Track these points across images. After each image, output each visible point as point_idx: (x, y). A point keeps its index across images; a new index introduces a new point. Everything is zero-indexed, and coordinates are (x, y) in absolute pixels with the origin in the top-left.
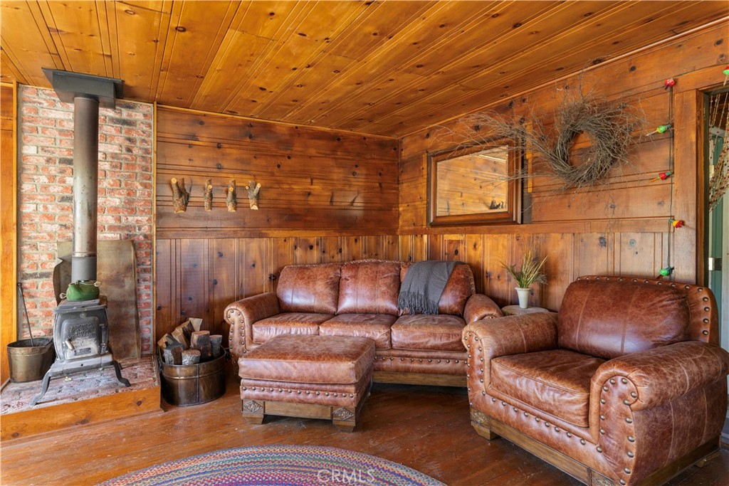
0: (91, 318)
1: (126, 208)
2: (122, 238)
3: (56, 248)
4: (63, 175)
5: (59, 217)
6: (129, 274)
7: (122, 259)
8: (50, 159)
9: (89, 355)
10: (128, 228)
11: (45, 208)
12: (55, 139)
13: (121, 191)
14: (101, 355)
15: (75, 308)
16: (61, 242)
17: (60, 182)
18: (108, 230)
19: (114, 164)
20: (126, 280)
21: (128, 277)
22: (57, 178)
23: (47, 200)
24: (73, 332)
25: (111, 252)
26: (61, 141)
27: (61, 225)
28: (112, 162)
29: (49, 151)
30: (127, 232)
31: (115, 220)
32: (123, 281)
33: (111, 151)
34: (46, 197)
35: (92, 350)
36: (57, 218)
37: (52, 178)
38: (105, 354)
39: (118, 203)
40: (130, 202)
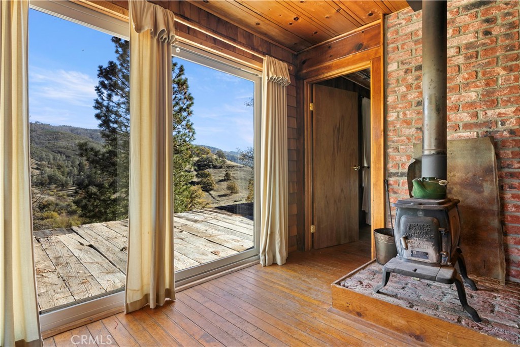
0: (429, 219)
1: (485, 101)
2: (480, 136)
3: (413, 150)
4: (419, 81)
5: (416, 121)
6: (488, 178)
7: (479, 160)
8: (408, 69)
9: (426, 261)
10: (487, 124)
11: (405, 114)
12: (411, 50)
13: (478, 83)
14: (441, 266)
15: (412, 204)
16: (417, 144)
17: (416, 88)
18: (463, 128)
19: (469, 55)
20: (485, 184)
21: (487, 181)
22: (414, 86)
23: (406, 107)
24: (410, 229)
25: (466, 152)
26: (416, 50)
27: (417, 128)
28: (466, 54)
29: (406, 63)
30: (485, 129)
31: (471, 116)
32: (481, 186)
33: (464, 42)
34: (405, 105)
35: (430, 256)
36: (413, 122)
37: (409, 87)
38: (446, 266)
39: (474, 97)
40: (489, 94)
